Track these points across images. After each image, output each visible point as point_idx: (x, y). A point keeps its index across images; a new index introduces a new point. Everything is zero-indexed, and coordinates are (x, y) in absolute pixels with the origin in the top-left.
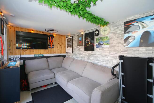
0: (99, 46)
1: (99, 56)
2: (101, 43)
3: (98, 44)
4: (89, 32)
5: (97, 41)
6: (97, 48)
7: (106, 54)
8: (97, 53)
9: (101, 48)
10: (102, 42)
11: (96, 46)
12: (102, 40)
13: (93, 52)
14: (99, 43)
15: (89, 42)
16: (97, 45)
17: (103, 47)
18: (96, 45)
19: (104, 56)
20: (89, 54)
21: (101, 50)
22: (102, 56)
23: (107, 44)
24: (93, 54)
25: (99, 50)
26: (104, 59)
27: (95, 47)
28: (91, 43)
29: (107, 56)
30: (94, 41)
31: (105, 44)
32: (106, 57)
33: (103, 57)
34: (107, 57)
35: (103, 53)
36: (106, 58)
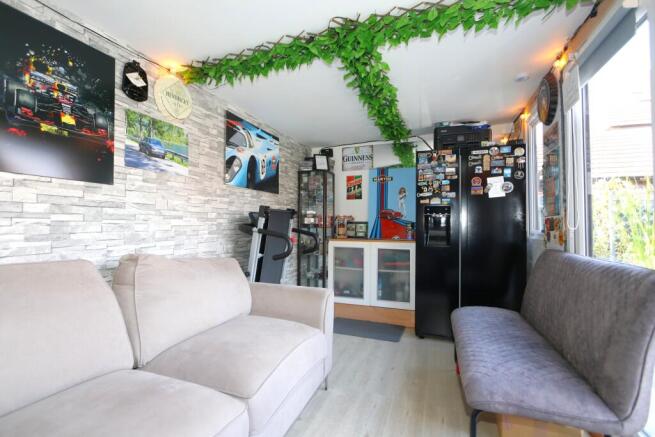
0: (145, 161)
1: (142, 217)
2: (156, 149)
3: (136, 146)
4: (59, 27)
5: (130, 125)
6: (133, 170)
7: (176, 202)
8: (132, 197)
9: (153, 175)
10: (158, 143)
11: (123, 154)
12: (161, 134)
13: (101, 192)
14: (141, 144)
15: (67, 107)
16: (128, 151)
17: (162, 170)
18: (127, 147)
19: (167, 213)
20: (58, 205)
21: (153, 181)
22: (161, 215)
23: (179, 159)
24: (100, 205)
25: (144, 181)
26: (168, 227)
27: (119, 160)
28: (79, 124)
29: (180, 213)
30: (112, 119)
31: (172, 159)
32: (175, 218)
33: (165, 217)
34: (180, 218)
35: (163, 197)
36: (175, 222)
